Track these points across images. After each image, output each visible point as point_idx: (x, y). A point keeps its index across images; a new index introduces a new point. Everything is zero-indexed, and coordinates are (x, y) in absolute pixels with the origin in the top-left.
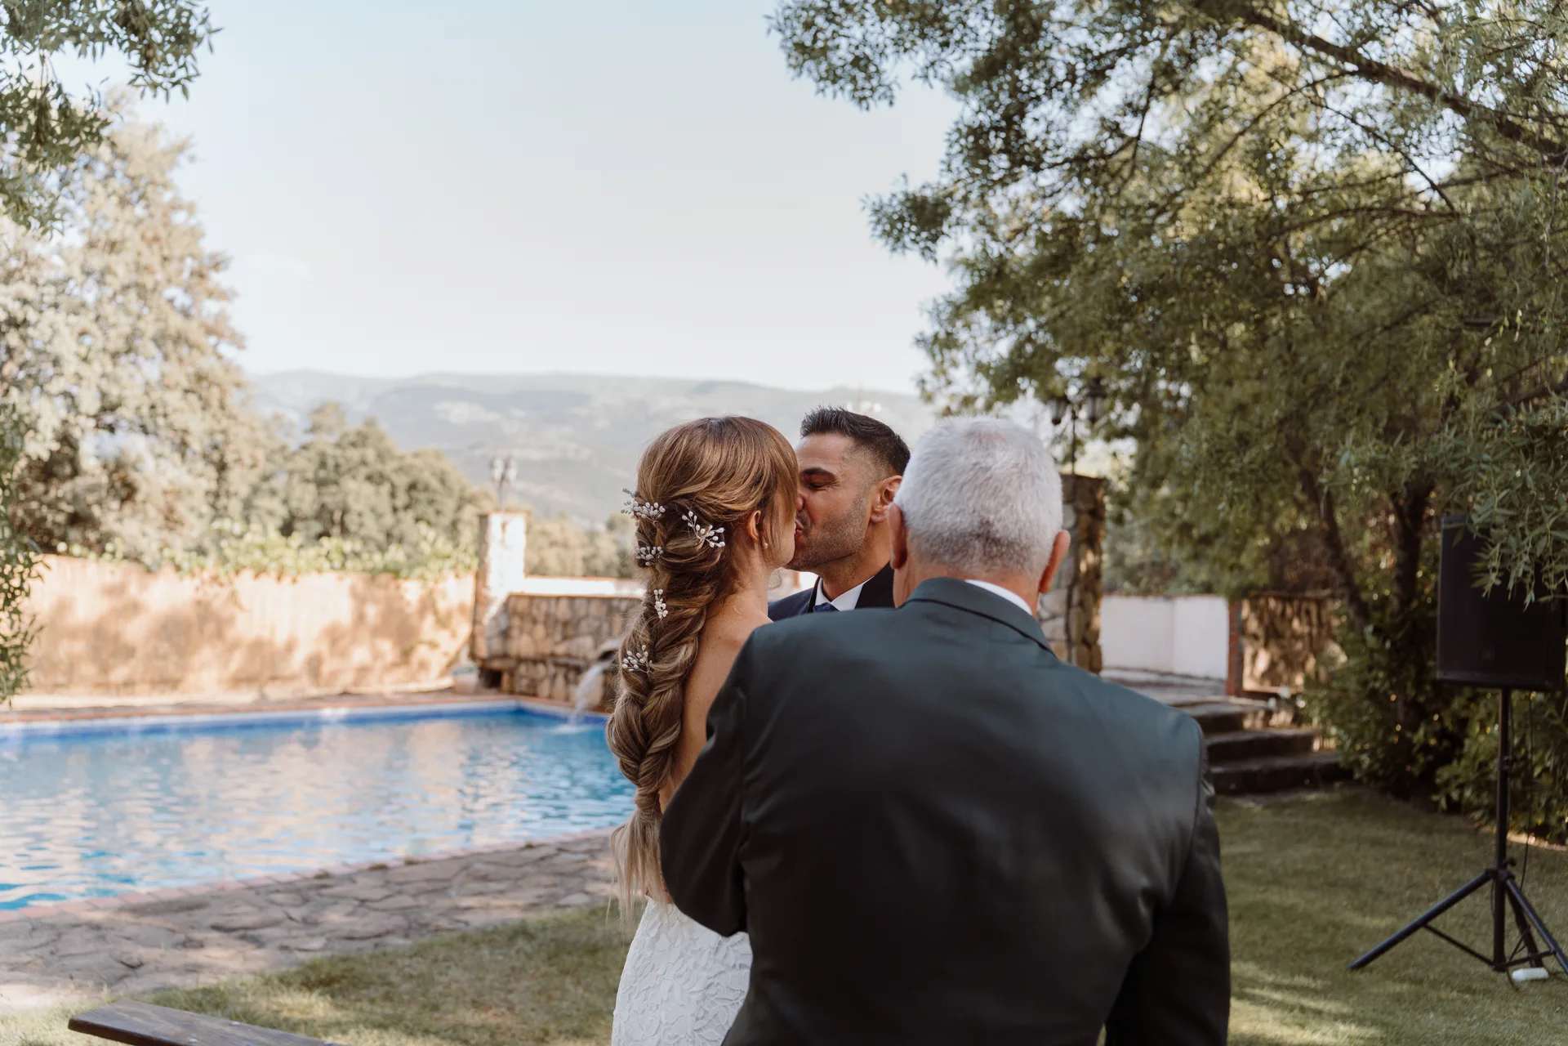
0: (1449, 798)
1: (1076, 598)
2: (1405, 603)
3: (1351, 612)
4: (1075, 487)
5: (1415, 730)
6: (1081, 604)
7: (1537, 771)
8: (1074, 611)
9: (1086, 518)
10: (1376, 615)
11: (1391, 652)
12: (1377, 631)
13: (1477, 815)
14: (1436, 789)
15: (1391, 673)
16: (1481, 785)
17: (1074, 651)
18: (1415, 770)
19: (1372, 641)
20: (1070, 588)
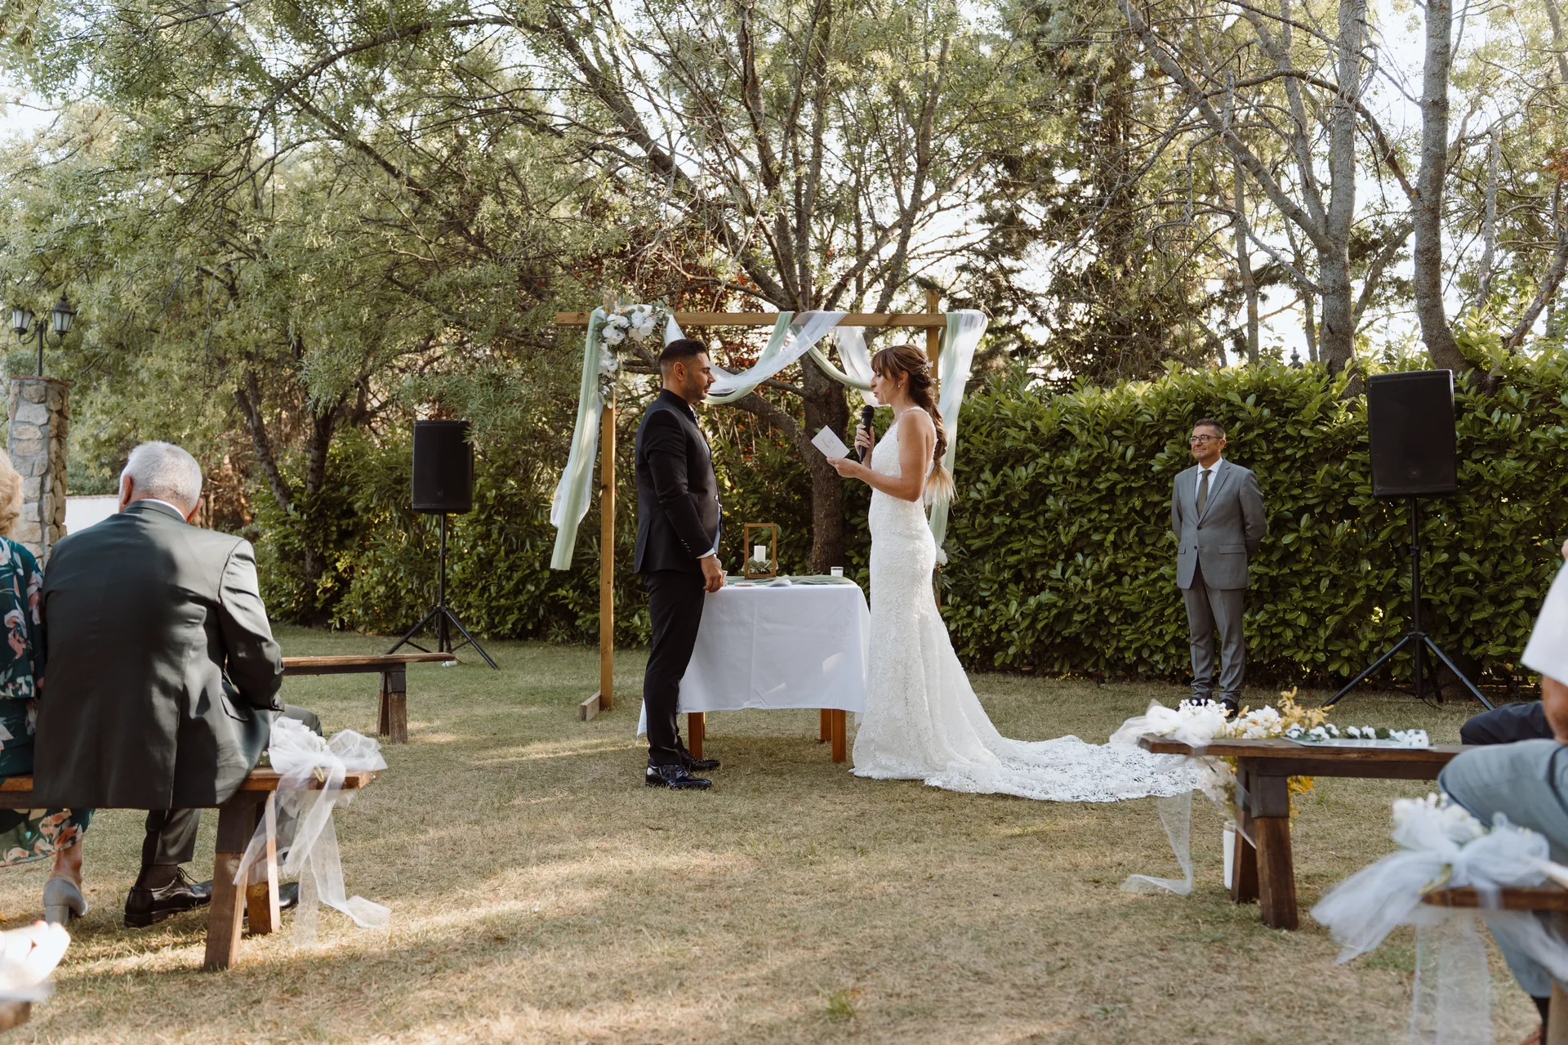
0: (342, 621)
1: (48, 485)
2: (317, 488)
3: (277, 495)
4: (46, 389)
5: (320, 577)
6: (52, 490)
7: (403, 593)
8: (47, 496)
9: (55, 416)
10: (297, 495)
11: (307, 522)
12: (295, 509)
13: (361, 629)
14: (331, 615)
15: (306, 537)
16: (367, 608)
17: (47, 529)
18: (318, 605)
19: (294, 515)
20: (43, 476)
